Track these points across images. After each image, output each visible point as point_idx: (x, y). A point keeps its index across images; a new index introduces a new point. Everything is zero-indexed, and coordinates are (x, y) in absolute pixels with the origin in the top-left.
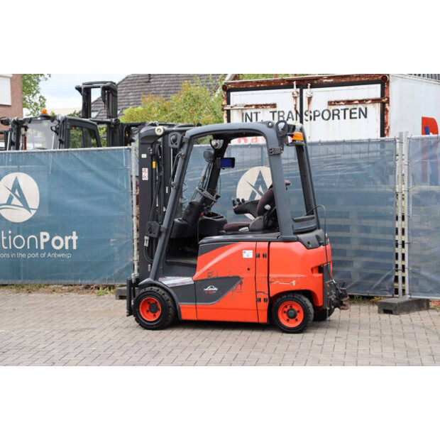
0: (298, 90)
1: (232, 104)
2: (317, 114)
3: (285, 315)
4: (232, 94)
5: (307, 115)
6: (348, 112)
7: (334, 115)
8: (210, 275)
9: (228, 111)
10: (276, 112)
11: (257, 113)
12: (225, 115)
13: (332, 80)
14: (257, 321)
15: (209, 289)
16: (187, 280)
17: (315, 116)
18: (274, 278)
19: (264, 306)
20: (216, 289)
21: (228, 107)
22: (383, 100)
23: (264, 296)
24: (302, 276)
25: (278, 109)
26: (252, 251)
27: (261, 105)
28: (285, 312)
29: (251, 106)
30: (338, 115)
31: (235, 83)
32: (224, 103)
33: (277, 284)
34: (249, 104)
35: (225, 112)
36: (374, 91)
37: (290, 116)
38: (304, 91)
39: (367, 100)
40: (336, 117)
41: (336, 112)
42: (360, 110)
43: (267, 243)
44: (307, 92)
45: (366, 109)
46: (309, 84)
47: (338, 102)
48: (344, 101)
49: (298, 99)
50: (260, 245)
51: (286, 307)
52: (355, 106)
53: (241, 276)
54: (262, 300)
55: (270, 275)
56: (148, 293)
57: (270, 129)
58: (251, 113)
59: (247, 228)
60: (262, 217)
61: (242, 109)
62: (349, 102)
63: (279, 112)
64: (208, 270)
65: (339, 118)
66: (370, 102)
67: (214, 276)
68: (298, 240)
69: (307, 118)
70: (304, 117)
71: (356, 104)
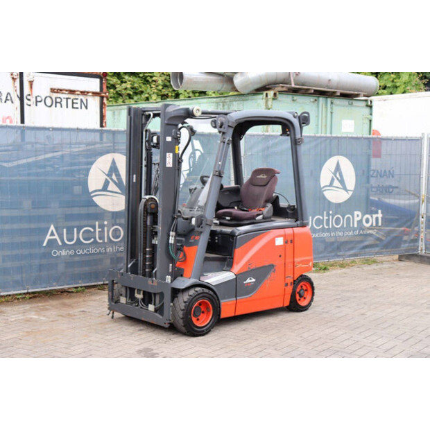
2: (39, 99)
3: (298, 295)
5: (29, 100)
6: (70, 101)
7: (56, 102)
8: (250, 266)
14: (282, 305)
15: (248, 281)
17: (37, 102)
20: (254, 280)
22: (103, 95)
23: (290, 280)
28: (298, 293)
30: (60, 103)
36: (94, 84)
37: (9, 98)
39: (88, 92)
40: (58, 105)
41: (59, 100)
42: (82, 101)
43: (291, 229)
44: (28, 75)
45: (87, 100)
47: (61, 90)
48: (66, 91)
49: (18, 80)
50: (288, 231)
52: (77, 97)
53: (275, 264)
54: (289, 284)
55: (295, 260)
59: (262, 216)
60: (271, 205)
62: (72, 92)
64: (248, 261)
65: (61, 107)
66: (90, 94)
69: (29, 103)
70: (26, 101)
71: (78, 94)
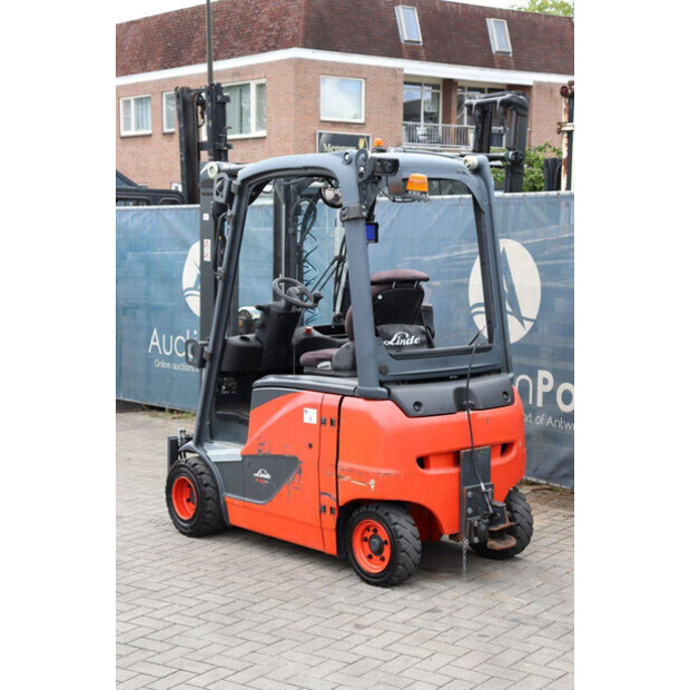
1: (575, 121)
3: (366, 545)
8: (261, 448)
9: (570, 134)
12: (565, 141)
14: (322, 549)
15: (260, 474)
18: (344, 470)
19: (330, 521)
20: (268, 476)
21: (569, 127)
23: (330, 502)
24: (389, 471)
26: (315, 411)
28: (366, 540)
32: (564, 118)
33: (348, 482)
35: (566, 135)
43: (339, 397)
50: (329, 399)
53: (299, 458)
54: (328, 509)
55: (339, 464)
56: (182, 469)
57: (346, 167)
59: (328, 363)
60: (349, 344)
67: (266, 451)
68: (389, 397)
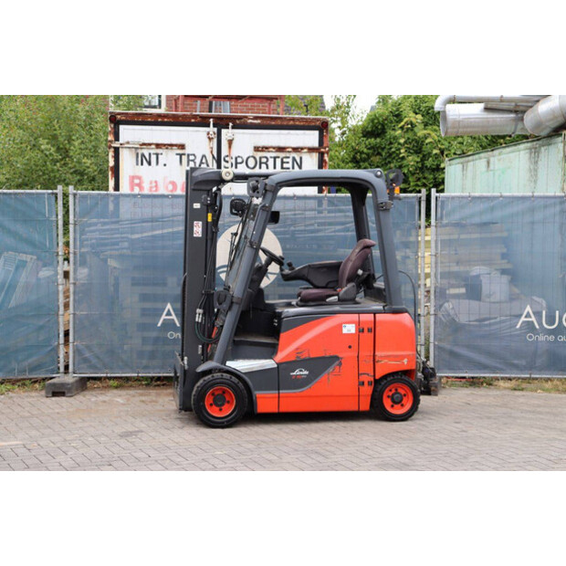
0: (215, 130)
1: (121, 141)
2: (239, 160)
3: (389, 400)
4: (122, 128)
5: (227, 162)
6: (278, 161)
7: (261, 163)
8: (299, 355)
9: (117, 151)
10: (184, 154)
11: (157, 155)
12: (111, 154)
13: (259, 121)
14: (356, 409)
15: (297, 372)
16: (268, 364)
17: (237, 163)
18: (381, 357)
19: (368, 390)
20: (306, 373)
21: (116, 145)
22: (322, 150)
23: (367, 378)
25: (187, 151)
26: (354, 325)
27: (165, 145)
28: (388, 397)
29: (150, 144)
30: (266, 163)
31: (127, 114)
32: (111, 138)
33: (386, 363)
34: (146, 142)
35: (112, 150)
36: (311, 138)
37: (204, 161)
38: (224, 131)
39: (302, 149)
40: (264, 166)
41: (264, 160)
42: (294, 159)
43: (373, 315)
44: (227, 134)
45: (301, 158)
46: (231, 124)
47: (267, 148)
48: (274, 148)
49: (215, 140)
50: (364, 317)
51: (391, 390)
52: (288, 155)
53: (340, 356)
54: (366, 383)
55: (377, 353)
56: (218, 381)
57: (378, 179)
58: (150, 154)
59: (336, 297)
60: (353, 284)
61: (136, 148)
62: (281, 149)
63: (188, 155)
64: (297, 349)
65: (267, 168)
66: (305, 150)
67: (305, 356)
68: (405, 311)
69: (227, 165)
70: (223, 163)
71: (289, 152)
